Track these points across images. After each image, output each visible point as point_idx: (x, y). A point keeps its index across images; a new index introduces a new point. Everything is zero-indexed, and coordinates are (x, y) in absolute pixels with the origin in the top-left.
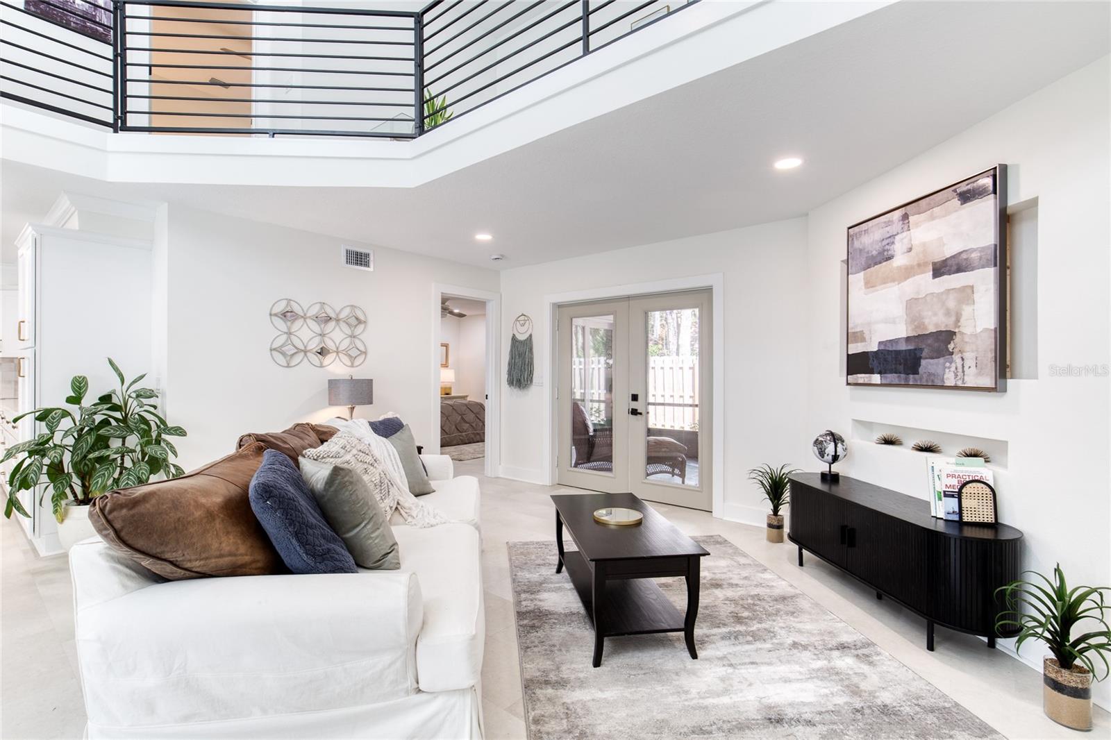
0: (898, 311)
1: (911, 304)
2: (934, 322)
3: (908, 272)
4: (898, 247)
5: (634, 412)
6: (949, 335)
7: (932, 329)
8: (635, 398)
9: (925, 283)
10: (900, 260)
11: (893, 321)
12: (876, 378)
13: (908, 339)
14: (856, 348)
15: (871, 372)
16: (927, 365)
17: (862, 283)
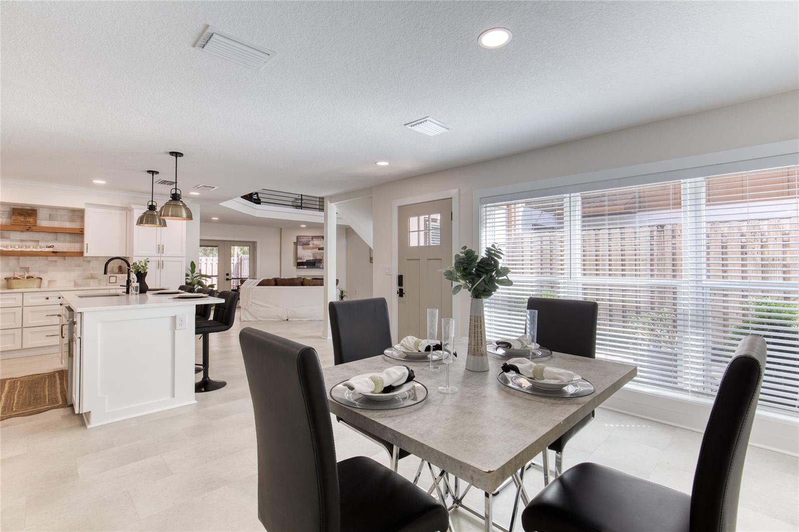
0: (311, 255)
1: (313, 254)
2: (318, 257)
3: (313, 248)
4: (311, 243)
5: (227, 279)
6: (321, 260)
7: (318, 258)
8: (228, 275)
9: (317, 250)
10: (311, 246)
11: (310, 256)
12: (305, 267)
13: (313, 260)
14: (298, 261)
15: (304, 265)
16: (316, 264)
17: (301, 248)
